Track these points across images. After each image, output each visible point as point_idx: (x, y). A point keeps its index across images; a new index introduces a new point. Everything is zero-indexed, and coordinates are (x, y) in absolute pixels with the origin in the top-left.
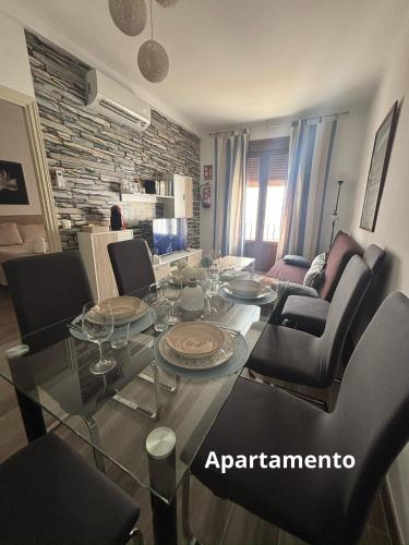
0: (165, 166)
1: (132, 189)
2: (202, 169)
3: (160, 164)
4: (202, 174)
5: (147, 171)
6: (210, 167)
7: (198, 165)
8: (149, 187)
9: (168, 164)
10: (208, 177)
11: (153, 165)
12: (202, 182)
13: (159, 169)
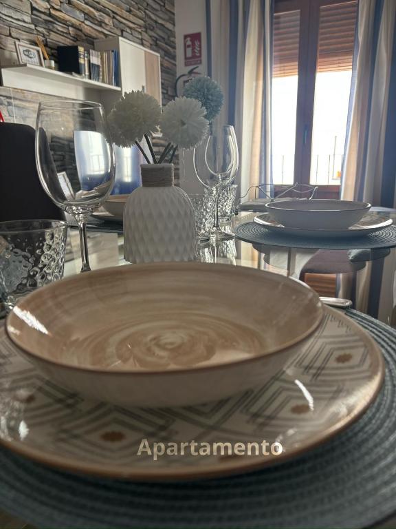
0: (100, 23)
1: (24, 59)
2: (179, 42)
3: (88, 16)
4: (180, 52)
5: (59, 27)
6: (195, 37)
7: (172, 34)
8: (66, 60)
9: (107, 20)
10: (193, 59)
11: (76, 18)
12: (181, 69)
13: (88, 27)
